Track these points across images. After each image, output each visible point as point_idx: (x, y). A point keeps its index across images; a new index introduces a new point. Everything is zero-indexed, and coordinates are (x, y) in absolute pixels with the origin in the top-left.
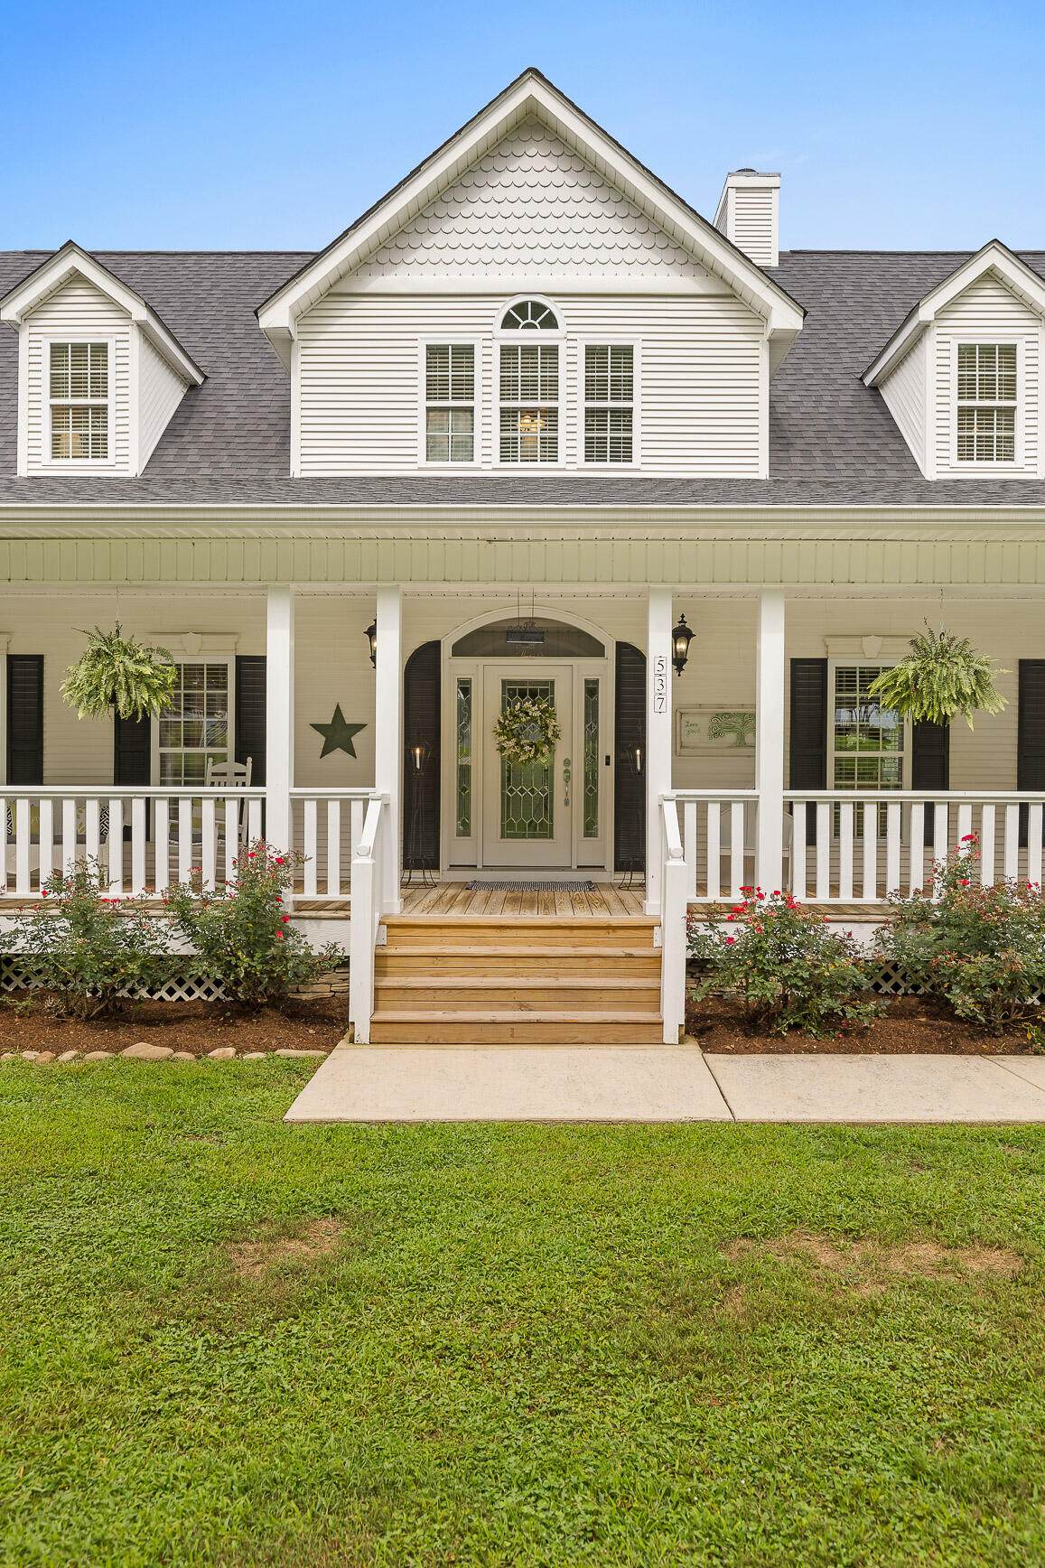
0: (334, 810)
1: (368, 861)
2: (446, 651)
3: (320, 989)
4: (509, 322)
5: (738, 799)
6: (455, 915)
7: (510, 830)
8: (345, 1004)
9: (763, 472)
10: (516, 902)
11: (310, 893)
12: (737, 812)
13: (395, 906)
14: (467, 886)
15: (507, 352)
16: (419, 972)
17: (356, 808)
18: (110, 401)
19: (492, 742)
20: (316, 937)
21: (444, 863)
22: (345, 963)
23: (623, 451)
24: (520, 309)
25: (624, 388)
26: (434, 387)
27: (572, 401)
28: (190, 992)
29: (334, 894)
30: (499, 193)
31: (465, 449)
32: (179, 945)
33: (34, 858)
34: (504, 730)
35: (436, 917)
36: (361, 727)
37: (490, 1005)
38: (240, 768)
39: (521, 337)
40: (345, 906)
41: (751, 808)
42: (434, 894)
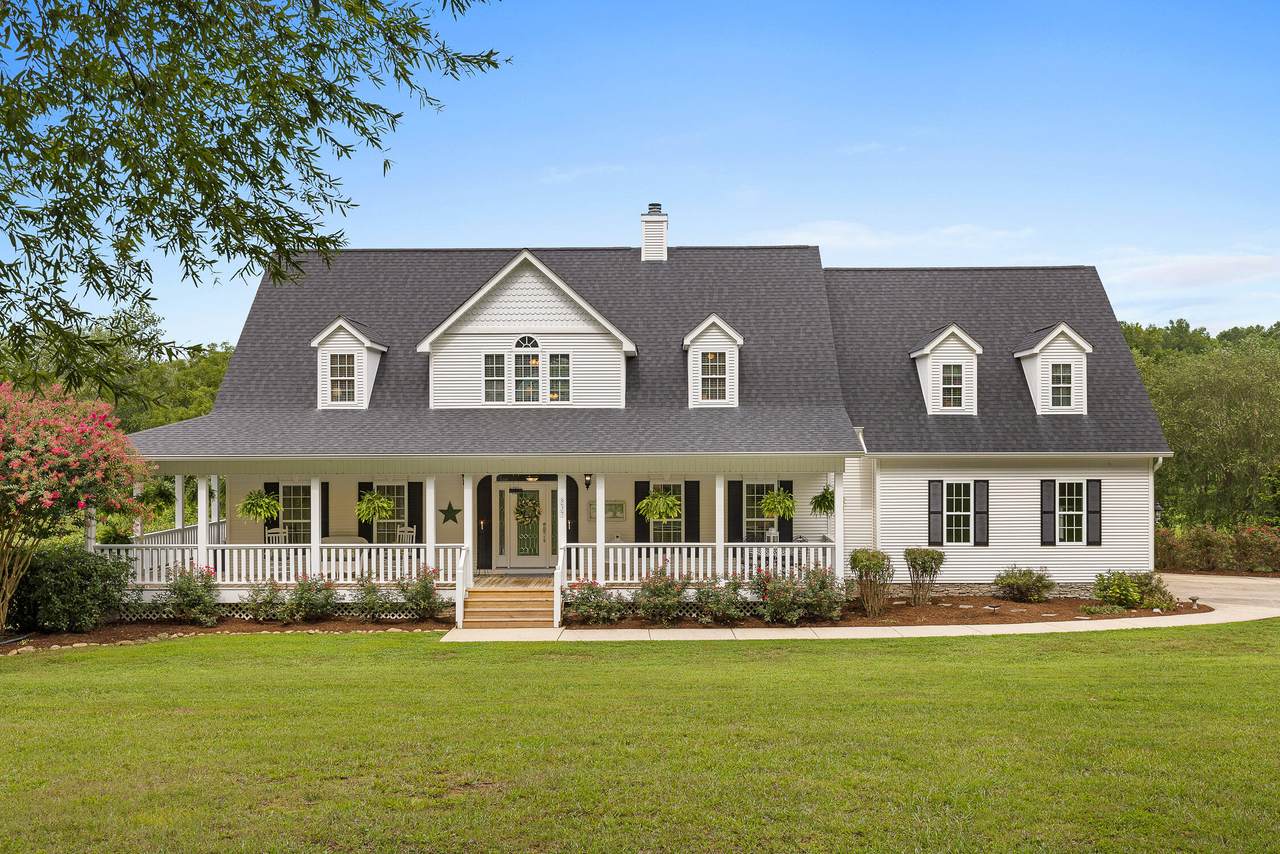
0: (450, 551)
1: (461, 571)
2: (494, 479)
3: (446, 614)
4: (518, 345)
5: (590, 547)
6: (493, 588)
7: (521, 553)
8: (454, 618)
9: (622, 405)
10: (517, 583)
11: (442, 581)
12: (590, 551)
13: (471, 585)
14: (502, 576)
15: (518, 357)
16: (478, 606)
17: (458, 551)
18: (355, 378)
19: (513, 516)
20: (444, 595)
21: (494, 567)
22: (454, 605)
23: (565, 396)
24: (523, 339)
25: (566, 372)
26: (488, 371)
27: (544, 378)
28: (400, 616)
29: (450, 581)
30: (514, 292)
31: (501, 397)
32: (401, 600)
33: (345, 568)
34: (519, 512)
35: (485, 589)
36: (460, 511)
37: (501, 616)
38: (411, 529)
39: (523, 351)
40: (454, 585)
41: (594, 550)
42: (487, 580)
